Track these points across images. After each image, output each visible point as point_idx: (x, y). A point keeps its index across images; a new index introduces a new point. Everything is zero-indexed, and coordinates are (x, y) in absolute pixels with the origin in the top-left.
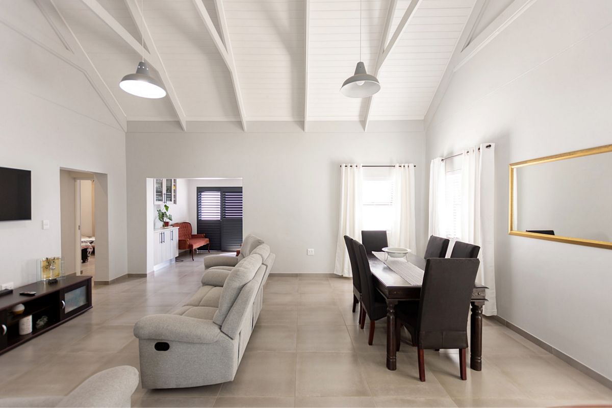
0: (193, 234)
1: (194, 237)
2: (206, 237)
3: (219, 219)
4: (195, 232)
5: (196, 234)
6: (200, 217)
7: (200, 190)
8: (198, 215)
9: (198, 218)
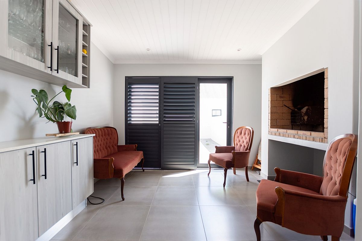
0: (119, 144)
1: (121, 149)
2: (138, 149)
3: (158, 122)
4: (122, 141)
5: (124, 145)
6: (130, 120)
7: (130, 82)
8: (126, 117)
9: (126, 120)
